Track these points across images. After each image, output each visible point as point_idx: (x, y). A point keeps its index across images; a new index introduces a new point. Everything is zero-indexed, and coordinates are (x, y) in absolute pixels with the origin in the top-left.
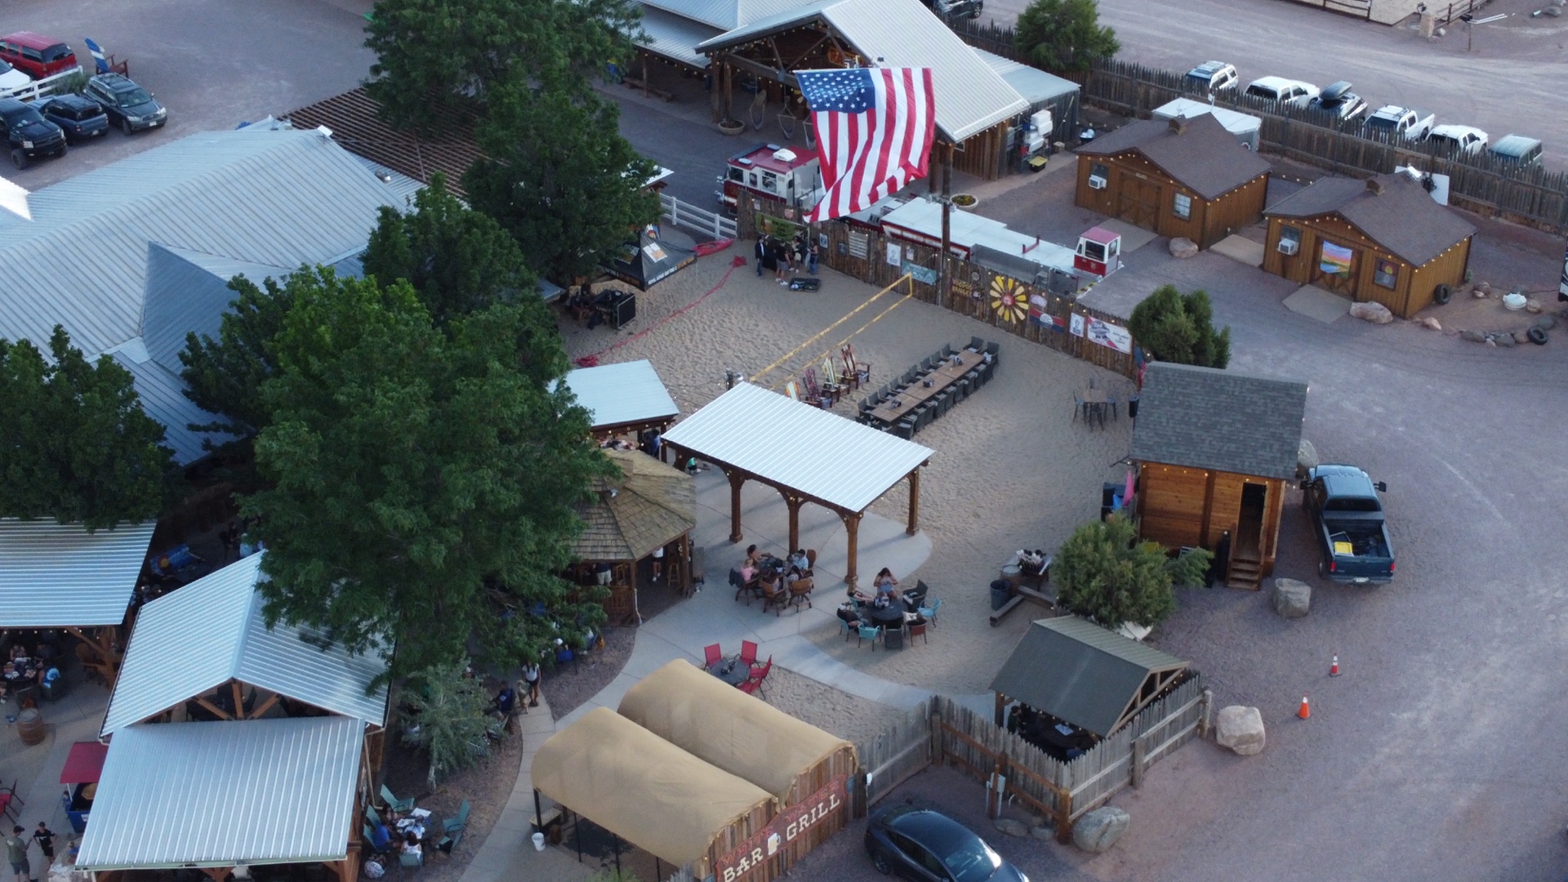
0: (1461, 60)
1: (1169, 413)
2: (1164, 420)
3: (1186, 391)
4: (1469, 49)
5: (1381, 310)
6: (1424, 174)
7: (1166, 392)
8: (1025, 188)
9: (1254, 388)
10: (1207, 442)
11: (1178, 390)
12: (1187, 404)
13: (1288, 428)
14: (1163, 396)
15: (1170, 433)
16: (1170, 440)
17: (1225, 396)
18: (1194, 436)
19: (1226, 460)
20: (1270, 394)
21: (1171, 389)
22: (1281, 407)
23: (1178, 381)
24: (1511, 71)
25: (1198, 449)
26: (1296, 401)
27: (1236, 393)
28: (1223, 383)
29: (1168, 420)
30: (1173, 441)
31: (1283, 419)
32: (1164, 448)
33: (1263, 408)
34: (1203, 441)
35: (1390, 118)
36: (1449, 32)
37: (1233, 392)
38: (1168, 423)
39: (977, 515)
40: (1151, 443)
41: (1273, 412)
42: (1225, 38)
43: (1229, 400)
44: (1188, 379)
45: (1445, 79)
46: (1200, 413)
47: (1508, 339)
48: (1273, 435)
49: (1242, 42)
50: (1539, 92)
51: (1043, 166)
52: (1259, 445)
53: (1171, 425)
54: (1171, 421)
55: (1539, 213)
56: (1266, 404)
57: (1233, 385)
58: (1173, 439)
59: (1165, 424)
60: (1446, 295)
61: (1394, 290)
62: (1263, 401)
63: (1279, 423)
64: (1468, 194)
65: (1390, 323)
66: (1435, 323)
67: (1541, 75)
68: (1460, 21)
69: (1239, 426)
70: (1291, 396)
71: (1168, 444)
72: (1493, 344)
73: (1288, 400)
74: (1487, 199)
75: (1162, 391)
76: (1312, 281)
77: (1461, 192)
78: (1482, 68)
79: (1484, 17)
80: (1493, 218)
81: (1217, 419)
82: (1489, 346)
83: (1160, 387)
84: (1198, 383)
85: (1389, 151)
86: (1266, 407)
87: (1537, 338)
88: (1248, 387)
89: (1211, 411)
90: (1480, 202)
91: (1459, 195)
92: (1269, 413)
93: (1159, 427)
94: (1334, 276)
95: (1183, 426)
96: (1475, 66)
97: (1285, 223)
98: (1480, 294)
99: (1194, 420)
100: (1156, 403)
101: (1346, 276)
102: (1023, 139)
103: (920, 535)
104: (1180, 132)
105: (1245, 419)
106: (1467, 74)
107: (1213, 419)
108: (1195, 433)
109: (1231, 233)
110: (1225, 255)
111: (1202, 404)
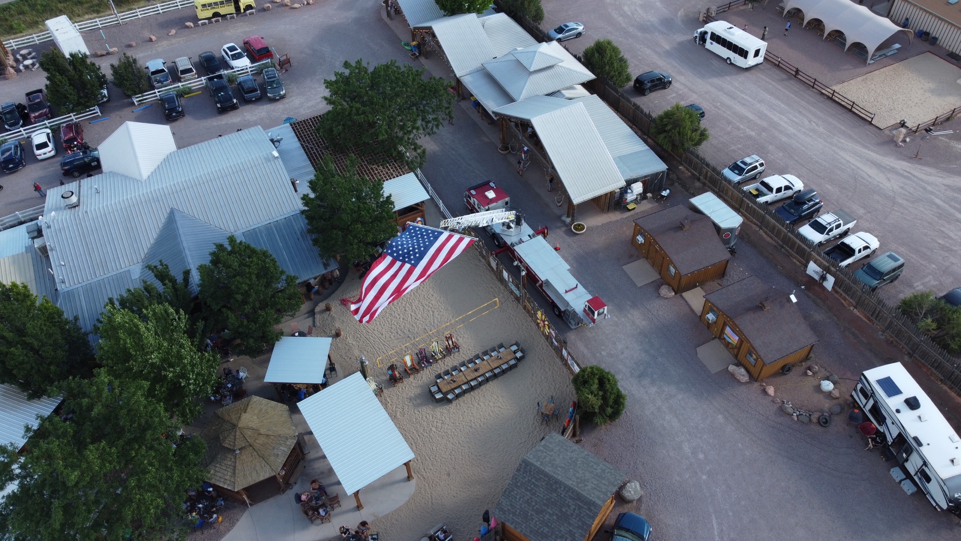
0: (908, 164)
1: (523, 494)
2: (518, 497)
3: (537, 483)
4: (916, 158)
5: (743, 375)
6: (823, 272)
7: (527, 479)
9: (573, 496)
10: (534, 521)
11: (533, 480)
12: (534, 491)
13: (580, 531)
14: (524, 481)
15: (518, 507)
16: (516, 511)
17: (556, 495)
18: (529, 514)
19: (539, 538)
20: (580, 504)
21: (530, 479)
23: (535, 475)
24: (931, 179)
25: (528, 523)
26: (591, 514)
27: (562, 496)
28: (558, 486)
29: (520, 498)
30: (517, 513)
31: (580, 523)
32: (511, 516)
33: (572, 512)
34: (533, 519)
35: (824, 223)
36: (912, 140)
37: (561, 494)
39: (449, 475)
40: (506, 509)
41: (576, 517)
43: (557, 499)
44: (541, 476)
45: (889, 180)
46: (538, 501)
47: (806, 418)
48: (570, 531)
49: (791, 130)
50: (938, 201)
51: (634, 209)
52: (560, 535)
53: (521, 502)
54: (522, 499)
55: (876, 318)
56: (575, 509)
57: (562, 489)
58: (518, 511)
59: (517, 500)
60: (789, 370)
61: (754, 366)
62: (574, 507)
63: (576, 525)
64: (843, 290)
65: (746, 383)
66: (771, 391)
67: (948, 186)
68: (924, 131)
69: (555, 517)
70: (590, 510)
71: (514, 514)
72: (796, 419)
73: (588, 512)
74: (851, 298)
75: (525, 477)
76: (720, 338)
77: (839, 288)
78: (916, 174)
79: (939, 130)
80: (852, 308)
81: (546, 508)
82: (793, 420)
83: (525, 475)
84: (545, 481)
85: (809, 252)
86: (574, 512)
87: (824, 422)
88: (570, 494)
89: (545, 501)
90: (847, 297)
91: (838, 289)
92: (574, 517)
93: (513, 500)
94: (729, 343)
95: (526, 505)
96: (912, 172)
97: (712, 306)
98: (810, 373)
99: (533, 504)
100: (519, 484)
101: (734, 347)
102: (623, 196)
103: (413, 482)
104: (685, 229)
105: (560, 514)
106: (905, 177)
107: (544, 507)
108: (531, 512)
109: (698, 286)
110: (687, 302)
111: (542, 496)
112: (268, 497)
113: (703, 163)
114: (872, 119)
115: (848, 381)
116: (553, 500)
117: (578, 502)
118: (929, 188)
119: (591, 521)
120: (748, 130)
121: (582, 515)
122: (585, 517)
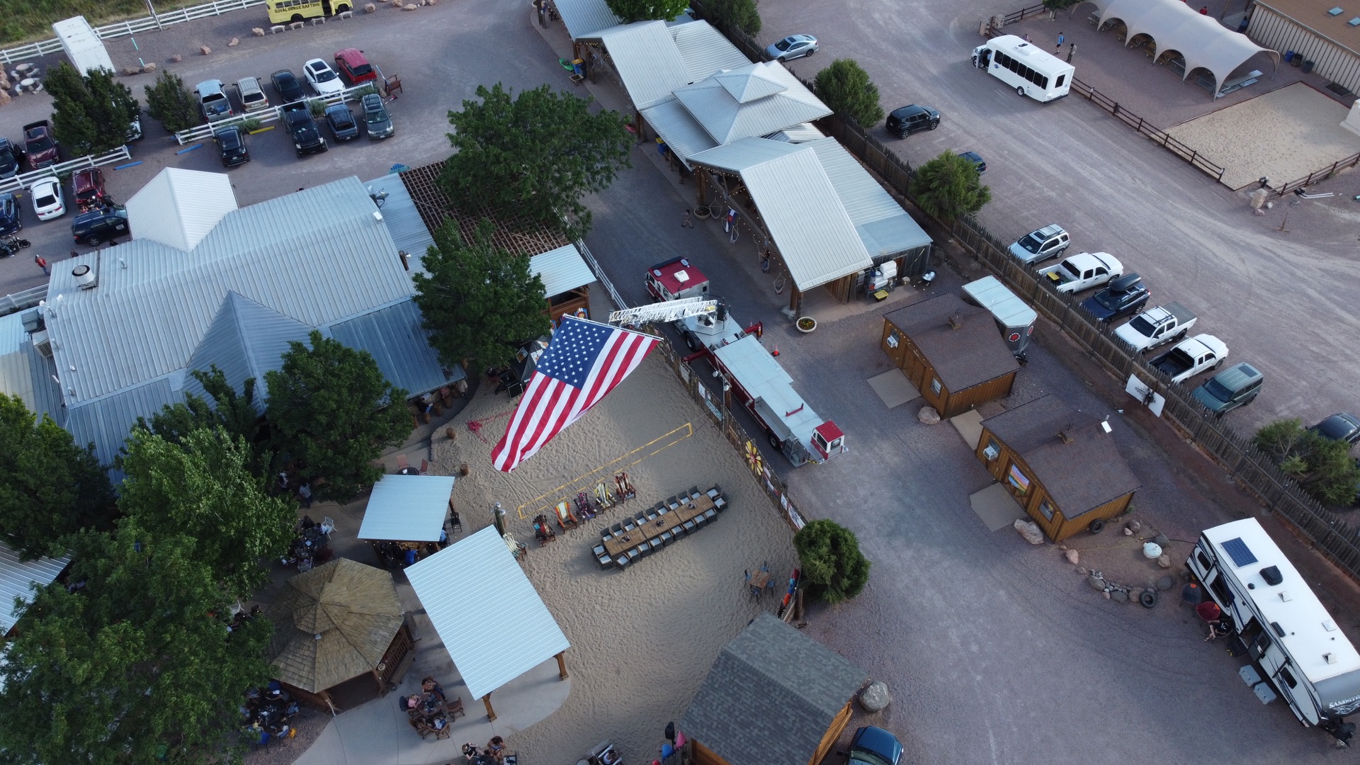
0: (1270, 240)
1: (722, 699)
2: (715, 704)
3: (741, 684)
4: (1281, 230)
5: (1035, 535)
6: (1148, 390)
7: (727, 679)
8: (860, 316)
9: (792, 703)
10: (738, 738)
11: (737, 680)
12: (737, 696)
13: (802, 752)
14: (723, 682)
15: (715, 718)
16: (712, 724)
17: (768, 701)
18: (730, 729)
20: (802, 714)
21: (732, 678)
22: (805, 730)
23: (739, 673)
24: (1302, 260)
25: (729, 741)
26: (818, 729)
27: (777, 702)
28: (771, 689)
29: (718, 704)
30: (714, 726)
31: (802, 742)
32: (705, 730)
34: (735, 735)
35: (1151, 322)
36: (1276, 206)
37: (776, 700)
38: (717, 708)
39: (618, 672)
40: (698, 721)
41: (797, 732)
42: (1098, 183)
43: (769, 707)
45: (1243, 261)
46: (744, 709)
47: (1121, 597)
48: (788, 753)
49: (1108, 190)
51: (885, 298)
52: (774, 757)
53: (718, 711)
54: (720, 707)
55: (1222, 456)
56: (795, 721)
57: (777, 693)
58: (715, 723)
59: (714, 708)
60: (1100, 527)
61: (1051, 522)
62: (794, 718)
63: (797, 744)
64: (1176, 416)
65: (1040, 545)
66: (1074, 556)
67: (1325, 271)
68: (1293, 194)
69: (767, 733)
70: (817, 723)
71: (709, 728)
72: (1108, 596)
73: (814, 727)
74: (1188, 427)
75: (725, 676)
76: (1003, 482)
77: (1172, 413)
78: (1281, 253)
79: (1315, 193)
80: (1188, 441)
81: (754, 720)
82: (1104, 597)
83: (725, 673)
84: (753, 681)
85: (1129, 362)
86: (794, 725)
87: (1148, 601)
88: (788, 699)
89: (753, 710)
90: (1183, 426)
91: (1169, 414)
92: (794, 732)
93: (708, 708)
94: (1016, 489)
95: (726, 716)
96: (1276, 250)
97: (993, 437)
98: (1129, 532)
99: (737, 713)
100: (716, 686)
101: (1023, 494)
102: (869, 280)
103: (568, 682)
104: (954, 328)
105: (773, 729)
106: (1265, 257)
107: (751, 719)
108: (733, 725)
109: (974, 408)
110: (957, 430)
111: (749, 702)
112: (362, 702)
113: (983, 235)
114: (1221, 175)
115: (1181, 543)
116: (764, 708)
117: (799, 711)
118: (1300, 273)
119: (818, 738)
120: (1046, 189)
122: (810, 733)
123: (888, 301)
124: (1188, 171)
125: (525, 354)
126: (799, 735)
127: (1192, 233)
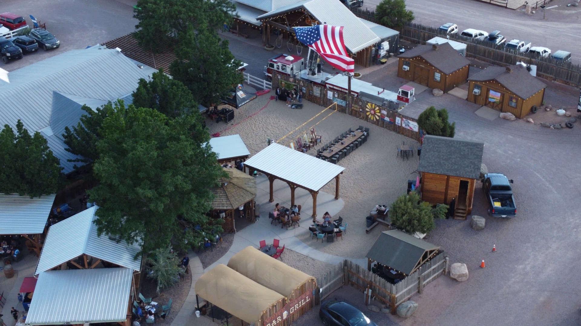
0: (541, 22)
1: (432, 154)
3: (438, 146)
4: (544, 18)
5: (511, 115)
6: (527, 65)
8: (379, 70)
9: (464, 145)
10: (447, 165)
12: (439, 151)
13: (477, 160)
15: (433, 162)
19: (454, 172)
20: (470, 147)
21: (433, 145)
23: (436, 142)
24: (560, 26)
25: (443, 167)
26: (480, 150)
28: (452, 143)
31: (475, 156)
32: (430, 167)
35: (515, 44)
36: (537, 12)
37: (456, 146)
39: (361, 192)
40: (426, 165)
42: (453, 14)
43: (455, 149)
44: (439, 142)
45: (535, 30)
46: (444, 154)
47: (558, 126)
48: (471, 162)
49: (459, 16)
50: (570, 34)
51: (386, 62)
52: (466, 166)
53: (433, 159)
54: (433, 157)
55: (570, 80)
56: (468, 151)
57: (456, 144)
58: (434, 164)
59: (431, 158)
60: (535, 110)
61: (516, 108)
62: (468, 150)
63: (473, 158)
64: (543, 72)
65: (515, 120)
66: (531, 120)
67: (571, 28)
68: (541, 8)
69: (458, 159)
70: (478, 148)
71: (432, 166)
72: (553, 128)
73: (477, 149)
74: (550, 74)
75: (430, 146)
76: (486, 105)
77: (541, 71)
78: (548, 25)
79: (549, 6)
80: (553, 81)
81: (450, 156)
82: (551, 129)
83: (429, 145)
84: (443, 143)
85: (514, 56)
87: (569, 126)
88: (462, 144)
89: (448, 153)
90: (548, 75)
91: (540, 73)
92: (470, 154)
93: (428, 159)
94: (494, 103)
95: (437, 159)
96: (547, 25)
97: (476, 83)
98: (548, 110)
99: (442, 157)
100: (428, 150)
101: (498, 103)
104: (437, 50)
105: (460, 156)
106: (544, 28)
107: (449, 156)
108: (442, 162)
109: (455, 87)
110: (453, 95)
111: (445, 151)
112: (245, 227)
114: (507, 4)
115: (571, 109)
116: (453, 151)
117: (468, 147)
118: (560, 30)
119: (481, 153)
121: (474, 152)
122: (477, 152)
123: (388, 63)
124: (491, 6)
125: (234, 94)
126: (472, 154)
127: (506, 24)
